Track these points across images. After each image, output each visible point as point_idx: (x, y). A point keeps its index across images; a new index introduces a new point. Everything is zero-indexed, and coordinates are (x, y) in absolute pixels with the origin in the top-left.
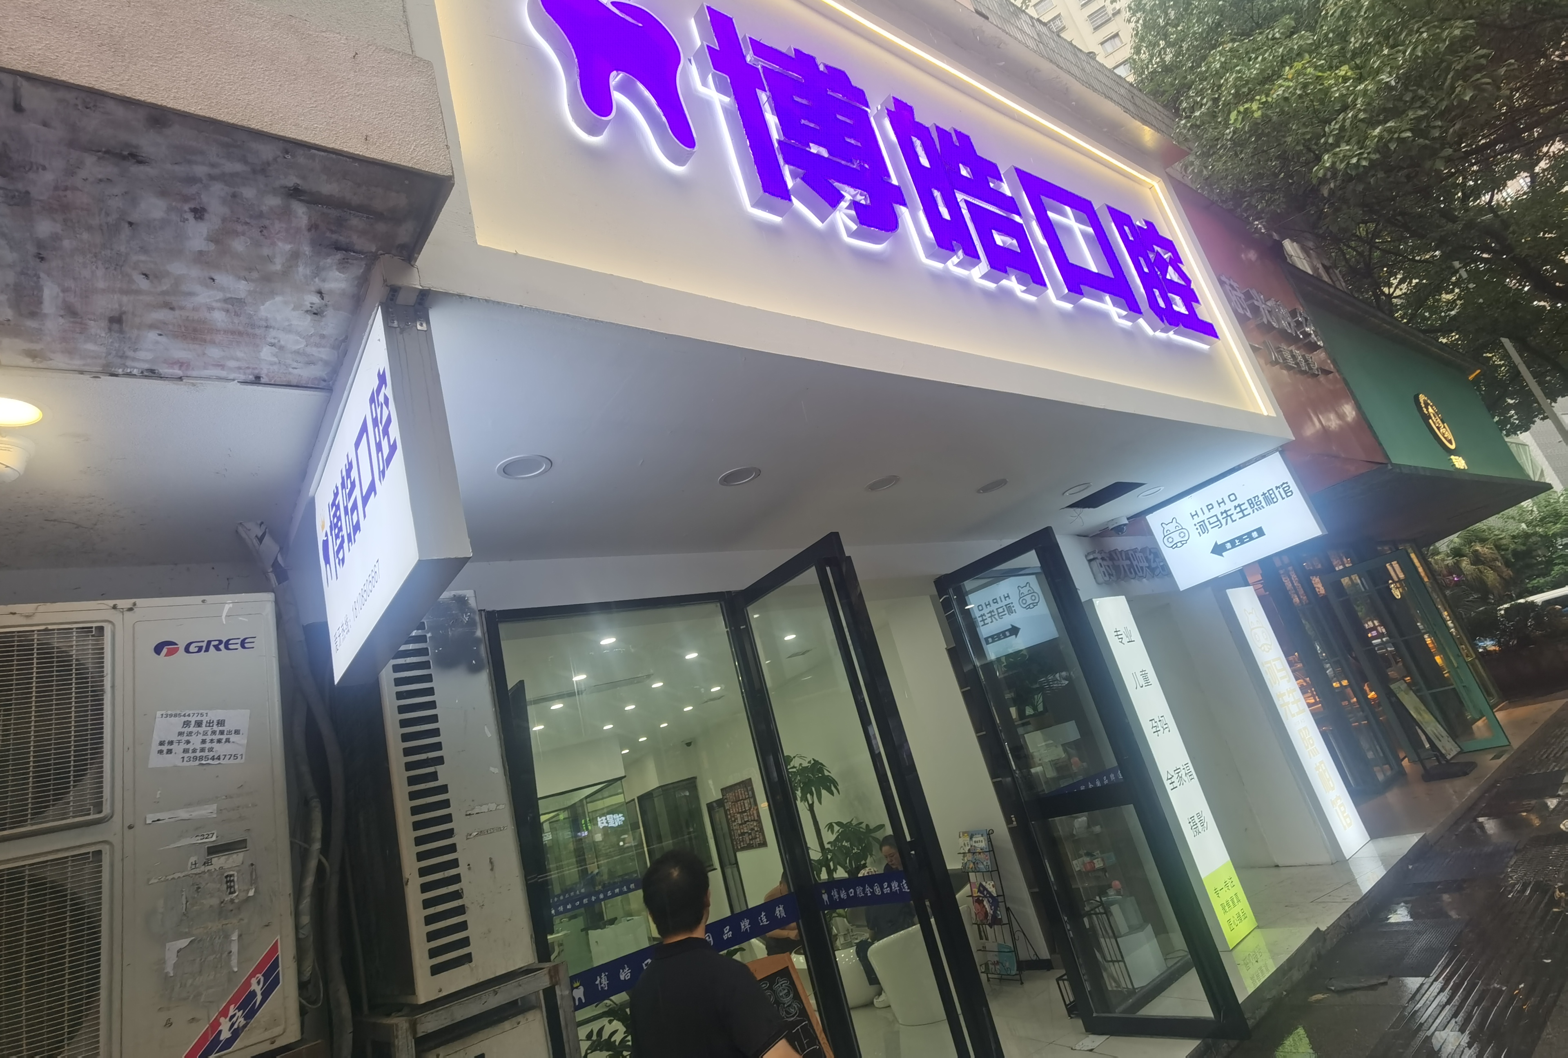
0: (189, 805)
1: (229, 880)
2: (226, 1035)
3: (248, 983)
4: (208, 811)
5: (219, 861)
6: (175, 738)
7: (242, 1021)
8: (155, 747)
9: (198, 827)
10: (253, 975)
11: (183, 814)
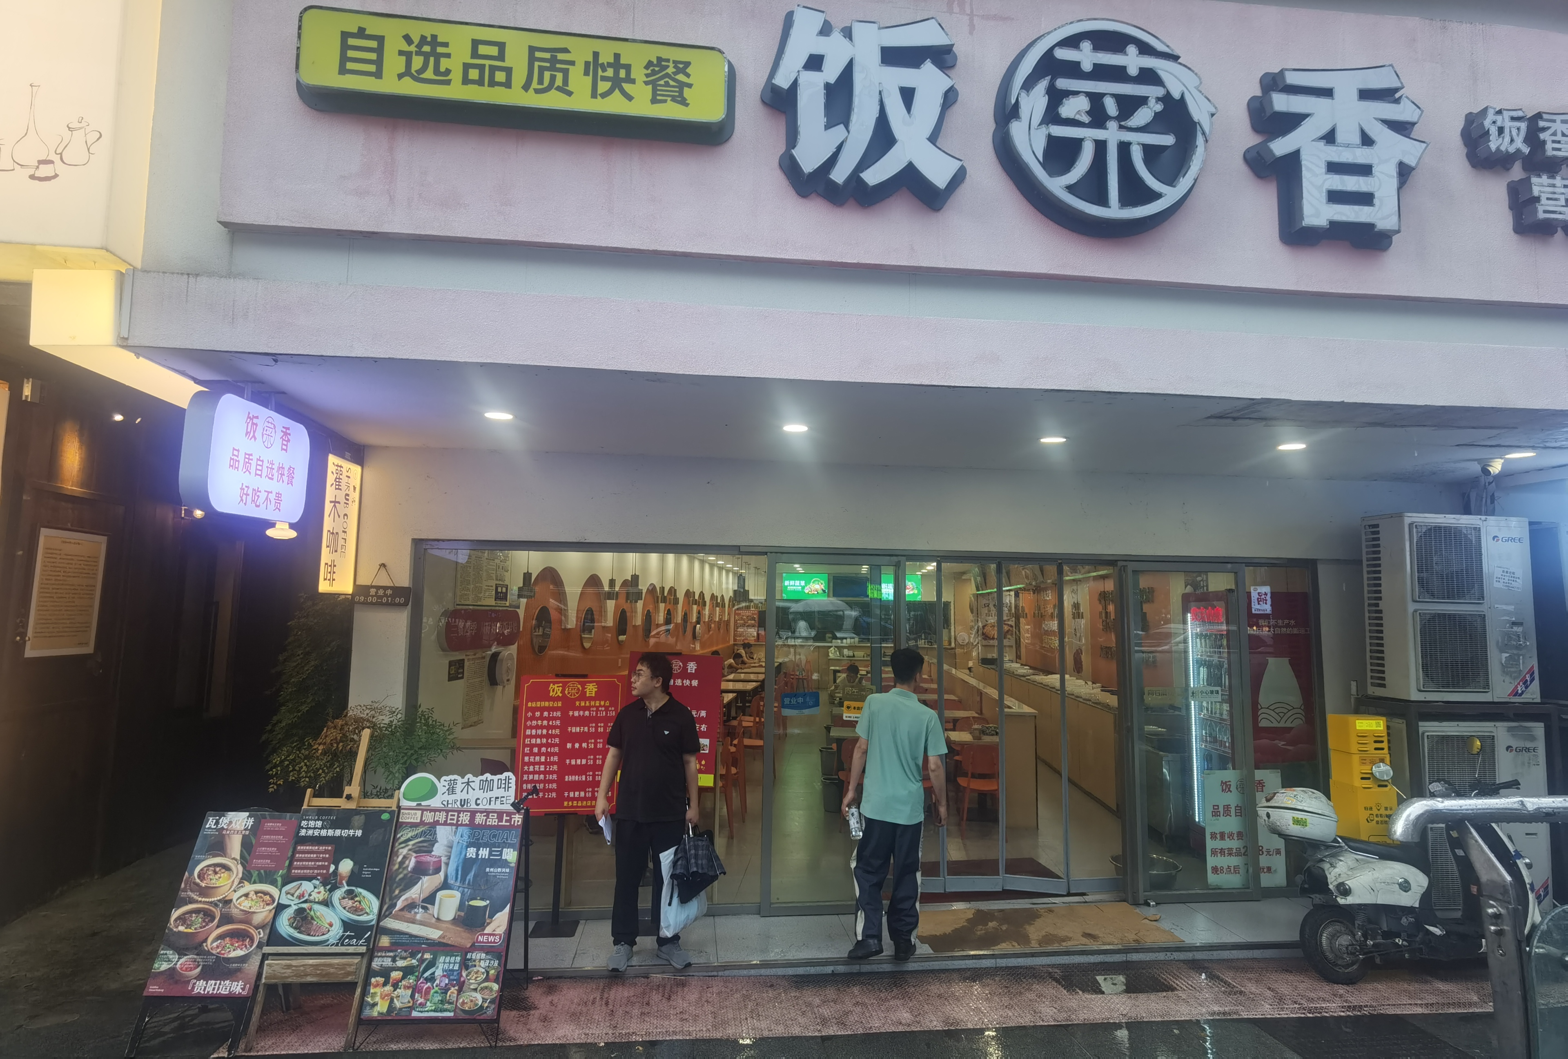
0: (1506, 604)
1: (1518, 636)
2: (1520, 692)
3: (1525, 676)
4: (1511, 608)
5: (1515, 629)
6: (1500, 577)
7: (1524, 689)
8: (1495, 579)
9: (1508, 613)
10: (1526, 674)
11: (1504, 607)
